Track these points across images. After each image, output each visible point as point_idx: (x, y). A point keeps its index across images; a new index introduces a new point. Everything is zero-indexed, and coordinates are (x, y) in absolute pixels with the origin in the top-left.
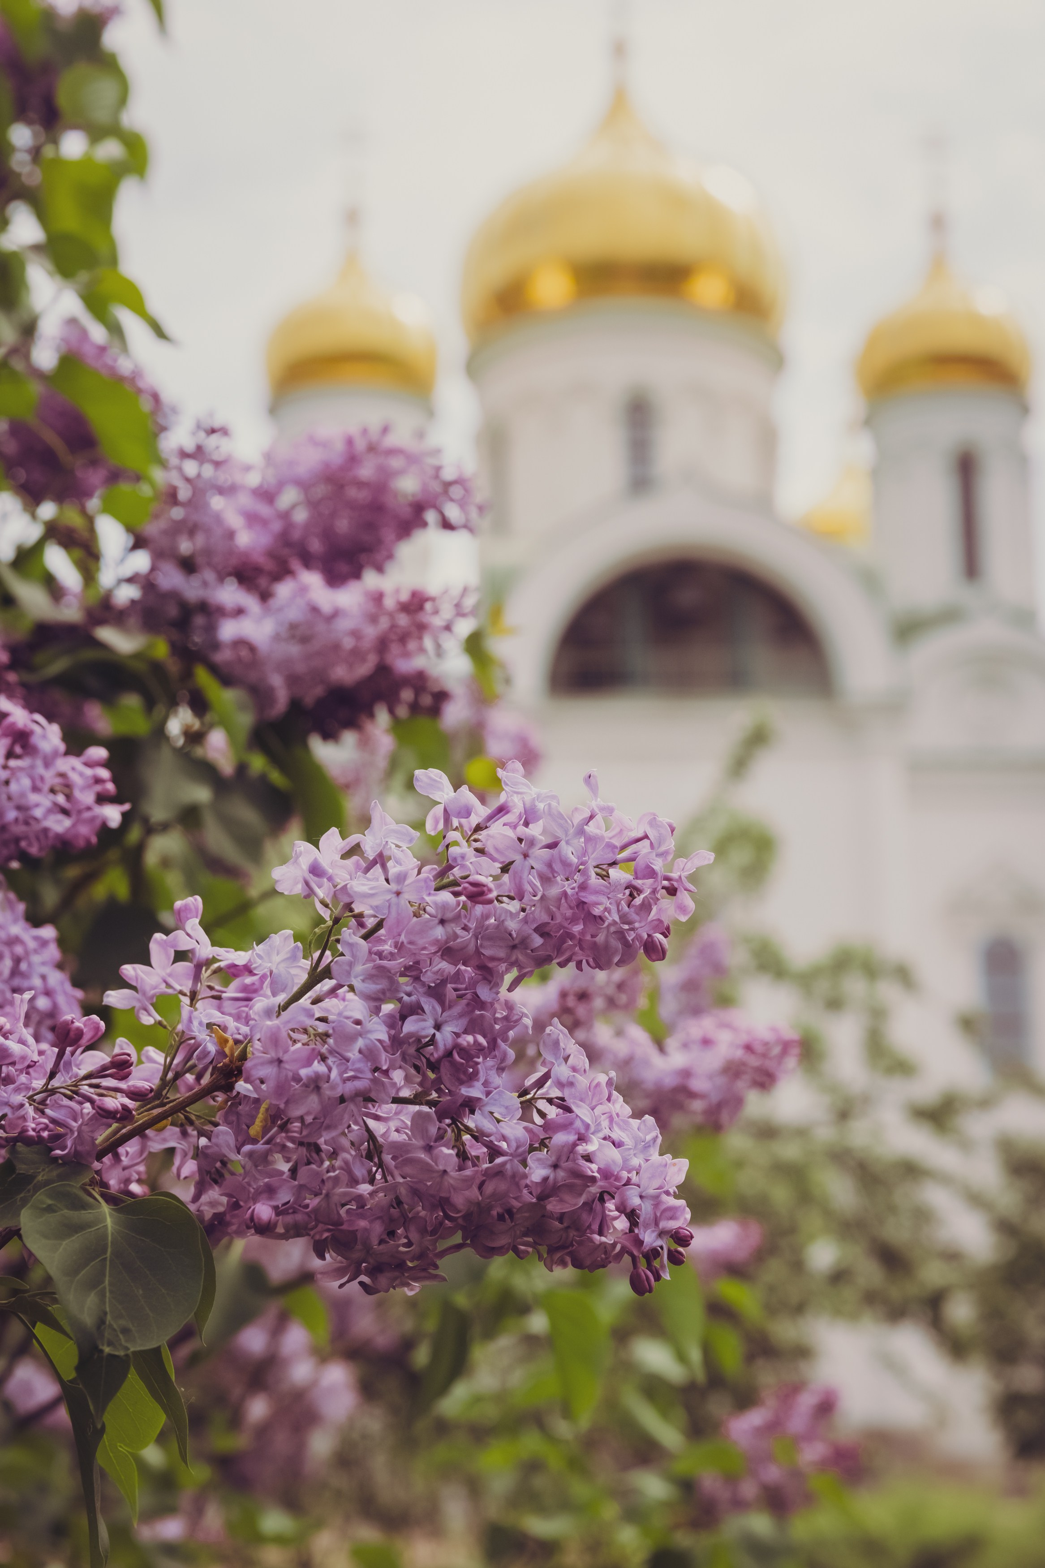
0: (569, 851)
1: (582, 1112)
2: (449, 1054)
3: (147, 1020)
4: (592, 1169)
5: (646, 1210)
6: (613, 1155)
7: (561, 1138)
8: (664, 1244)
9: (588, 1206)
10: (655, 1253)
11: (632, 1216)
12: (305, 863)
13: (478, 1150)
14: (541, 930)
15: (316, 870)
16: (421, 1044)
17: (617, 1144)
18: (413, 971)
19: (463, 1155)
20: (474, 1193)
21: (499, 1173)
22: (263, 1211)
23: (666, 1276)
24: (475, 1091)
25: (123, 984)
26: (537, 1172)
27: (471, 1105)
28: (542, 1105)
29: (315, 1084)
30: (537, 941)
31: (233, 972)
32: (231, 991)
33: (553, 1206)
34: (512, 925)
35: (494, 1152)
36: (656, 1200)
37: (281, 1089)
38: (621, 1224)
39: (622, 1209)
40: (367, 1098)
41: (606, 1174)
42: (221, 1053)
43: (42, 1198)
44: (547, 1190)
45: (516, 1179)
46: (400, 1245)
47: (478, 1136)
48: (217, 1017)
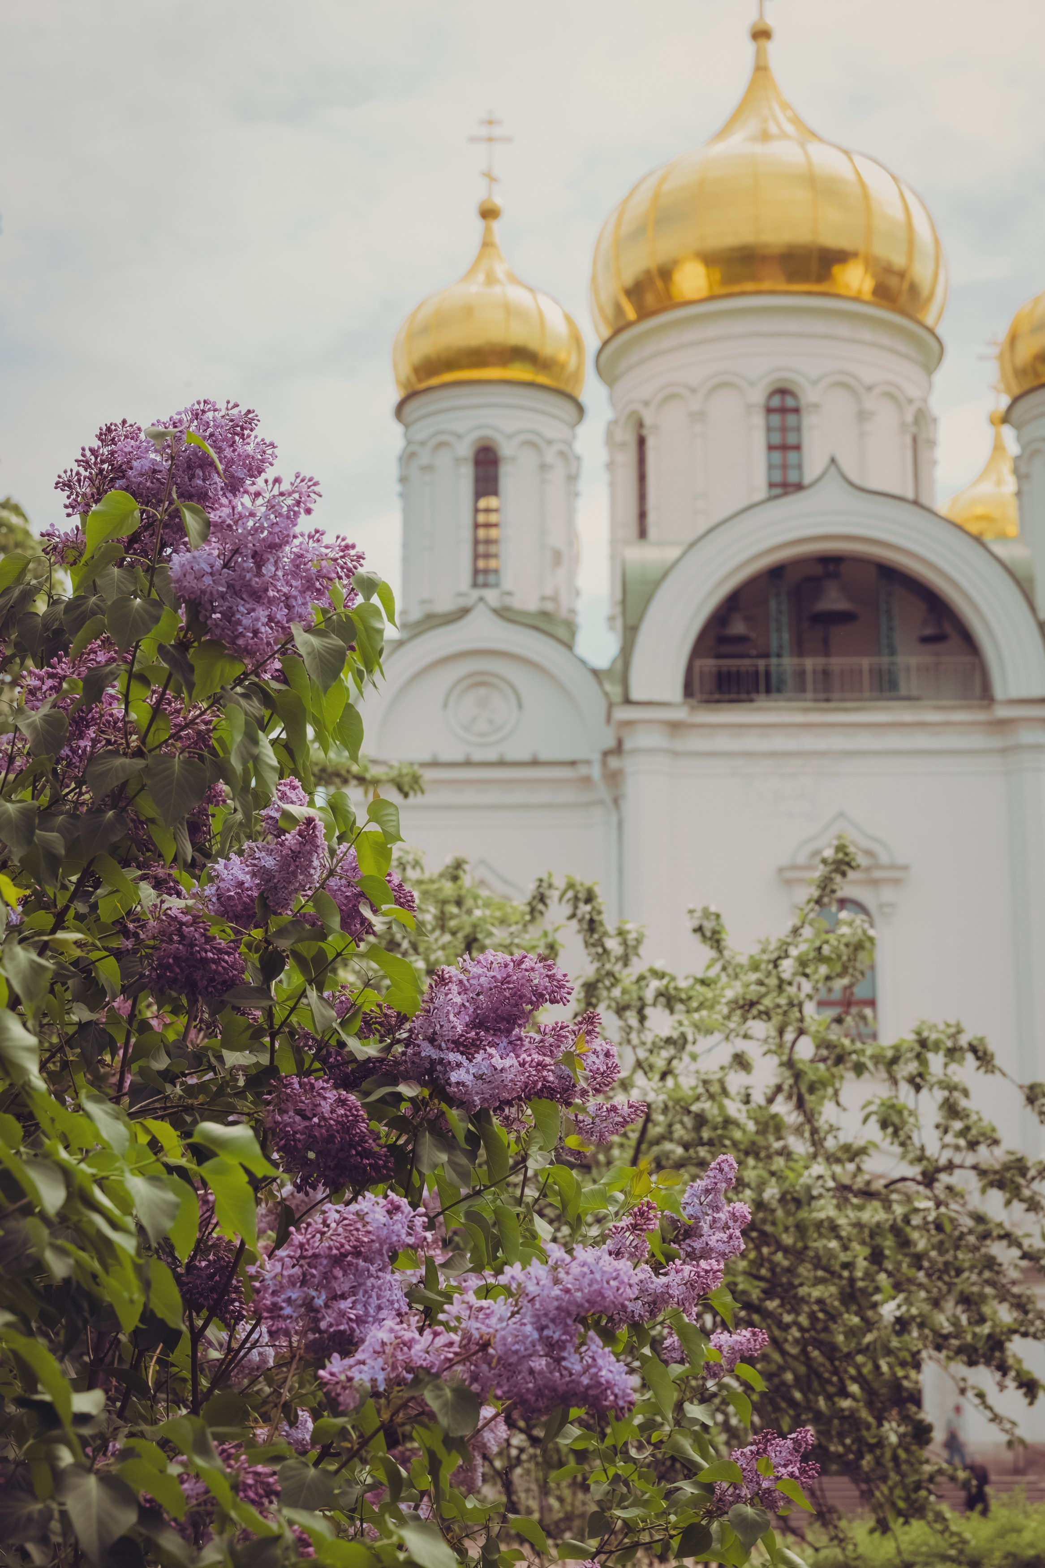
0: (598, 1276)
1: (600, 1362)
2: (557, 1342)
3: (452, 1324)
4: (603, 1380)
5: (620, 1394)
6: (610, 1376)
7: (593, 1370)
8: (626, 1406)
9: (602, 1392)
10: (622, 1408)
11: (616, 1396)
12: (509, 1276)
13: (565, 1372)
14: (588, 1301)
15: (513, 1278)
16: (549, 1338)
17: (611, 1371)
18: (546, 1315)
19: (561, 1375)
20: (565, 1387)
21: (573, 1381)
22: (499, 1392)
23: (627, 1415)
24: (565, 1354)
25: (443, 1311)
26: (585, 1381)
27: (564, 1359)
28: (587, 1358)
29: (516, 1352)
30: (587, 1305)
31: (481, 1309)
32: (481, 1316)
33: (591, 1392)
34: (579, 1300)
35: (571, 1374)
36: (624, 1391)
37: (506, 1353)
38: (612, 1398)
39: (612, 1393)
40: (531, 1355)
41: (608, 1382)
42: (481, 1338)
43: (430, 1387)
44: (588, 1387)
45: (579, 1383)
46: (541, 1404)
47: (566, 1368)
48: (479, 1325)
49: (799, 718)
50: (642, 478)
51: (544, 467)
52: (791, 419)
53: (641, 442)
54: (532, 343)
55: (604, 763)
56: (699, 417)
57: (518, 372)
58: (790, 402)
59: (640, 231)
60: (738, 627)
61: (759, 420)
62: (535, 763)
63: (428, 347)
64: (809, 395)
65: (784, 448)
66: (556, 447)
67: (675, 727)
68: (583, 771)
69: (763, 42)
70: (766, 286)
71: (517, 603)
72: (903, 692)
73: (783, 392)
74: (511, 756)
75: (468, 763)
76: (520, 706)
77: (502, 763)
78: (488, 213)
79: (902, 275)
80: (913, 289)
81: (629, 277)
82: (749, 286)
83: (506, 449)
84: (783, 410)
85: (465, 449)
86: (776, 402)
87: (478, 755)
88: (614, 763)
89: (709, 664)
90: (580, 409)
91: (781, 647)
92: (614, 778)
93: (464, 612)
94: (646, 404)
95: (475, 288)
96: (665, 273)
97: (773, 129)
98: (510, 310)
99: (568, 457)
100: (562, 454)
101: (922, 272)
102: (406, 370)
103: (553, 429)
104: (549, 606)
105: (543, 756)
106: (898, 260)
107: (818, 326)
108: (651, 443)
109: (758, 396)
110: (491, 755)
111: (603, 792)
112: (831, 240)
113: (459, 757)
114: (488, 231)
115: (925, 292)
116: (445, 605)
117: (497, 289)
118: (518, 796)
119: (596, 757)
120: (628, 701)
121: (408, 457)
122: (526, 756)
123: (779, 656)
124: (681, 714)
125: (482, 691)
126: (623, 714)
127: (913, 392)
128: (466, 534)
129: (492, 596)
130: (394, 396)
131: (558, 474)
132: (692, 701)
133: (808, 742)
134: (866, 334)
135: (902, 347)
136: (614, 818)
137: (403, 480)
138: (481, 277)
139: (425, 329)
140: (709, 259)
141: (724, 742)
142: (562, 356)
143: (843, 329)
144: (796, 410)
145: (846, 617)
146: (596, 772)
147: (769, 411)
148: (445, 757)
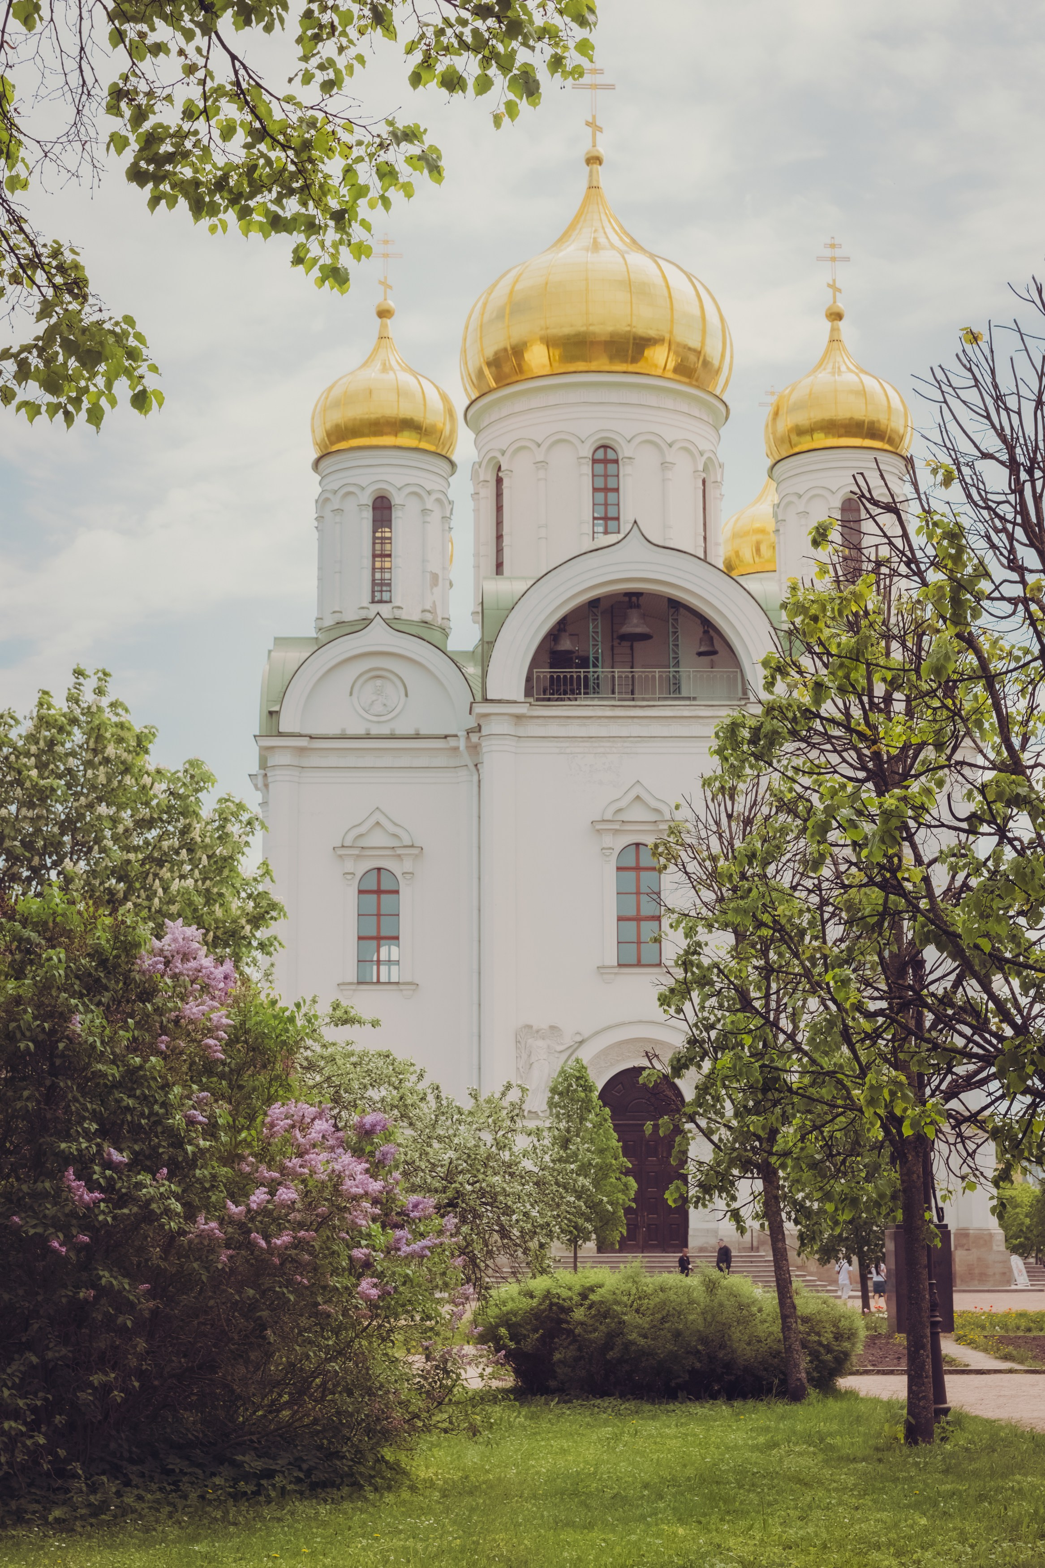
49: (609, 713)
50: (499, 508)
51: (425, 511)
52: (611, 468)
53: (499, 481)
54: (417, 415)
55: (468, 738)
56: (542, 464)
57: (406, 439)
58: (611, 455)
59: (500, 316)
60: (566, 644)
61: (587, 469)
62: (417, 737)
63: (337, 417)
64: (625, 451)
65: (606, 490)
66: (435, 496)
67: (519, 717)
68: (452, 742)
69: (596, 167)
70: (594, 366)
71: (404, 615)
72: (684, 694)
73: (605, 447)
74: (399, 731)
75: (368, 737)
76: (406, 695)
77: (393, 737)
78: (384, 313)
79: (698, 353)
80: (706, 363)
81: (490, 352)
82: (581, 366)
83: (397, 499)
84: (605, 461)
85: (367, 499)
86: (600, 455)
87: (374, 731)
88: (474, 738)
89: (545, 672)
90: (453, 464)
91: (597, 659)
92: (474, 749)
93: (367, 622)
94: (503, 453)
95: (373, 373)
96: (518, 351)
97: (602, 240)
98: (400, 392)
99: (445, 503)
100: (438, 500)
101: (713, 350)
102: (321, 434)
103: (431, 483)
104: (428, 617)
105: (423, 732)
106: (695, 343)
107: (633, 397)
108: (506, 483)
109: (587, 451)
110: (385, 730)
111: (467, 759)
112: (641, 329)
113: (361, 731)
114: (384, 326)
115: (716, 363)
116: (350, 615)
117: (391, 375)
118: (405, 761)
119: (462, 734)
120: (486, 700)
121: (322, 502)
122: (411, 731)
123: (595, 666)
124: (523, 710)
125: (379, 682)
126: (480, 709)
127: (703, 445)
128: (367, 562)
129: (385, 610)
130: (314, 455)
131: (435, 517)
132: (531, 700)
133: (614, 729)
134: (669, 403)
135: (696, 412)
136: (475, 778)
137: (320, 518)
138: (379, 366)
139: (337, 404)
140: (550, 342)
141: (554, 729)
142: (440, 425)
143: (652, 399)
144: (616, 461)
145: (645, 637)
146: (462, 743)
147: (594, 461)
148: (350, 731)
